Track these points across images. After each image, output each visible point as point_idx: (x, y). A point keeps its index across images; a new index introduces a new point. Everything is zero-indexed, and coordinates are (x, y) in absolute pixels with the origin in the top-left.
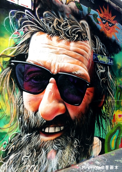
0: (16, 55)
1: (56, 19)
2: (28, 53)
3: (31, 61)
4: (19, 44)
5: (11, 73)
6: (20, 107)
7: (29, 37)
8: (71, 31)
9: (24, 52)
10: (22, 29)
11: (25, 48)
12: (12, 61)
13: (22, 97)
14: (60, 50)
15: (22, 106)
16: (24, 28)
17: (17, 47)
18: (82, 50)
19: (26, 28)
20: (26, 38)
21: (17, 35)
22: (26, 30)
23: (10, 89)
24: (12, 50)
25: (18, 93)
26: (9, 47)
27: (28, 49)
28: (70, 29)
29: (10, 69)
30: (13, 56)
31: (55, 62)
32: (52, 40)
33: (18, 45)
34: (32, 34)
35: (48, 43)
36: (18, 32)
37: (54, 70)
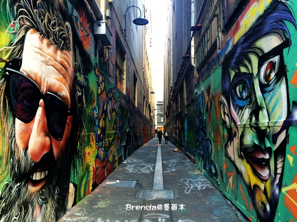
0: (11, 59)
1: (47, 14)
2: (22, 59)
3: (24, 70)
4: (14, 43)
5: (5, 88)
6: (12, 142)
7: (23, 34)
8: (59, 34)
9: (18, 56)
10: (17, 21)
11: (19, 50)
12: (7, 69)
13: (14, 127)
14: (49, 59)
15: (14, 141)
16: (19, 20)
17: (12, 48)
18: (66, 63)
19: (21, 20)
20: (21, 36)
21: (13, 28)
22: (22, 22)
23: (4, 114)
24: (7, 51)
25: (11, 119)
26: (5, 46)
27: (22, 52)
28: (58, 31)
29: (5, 80)
30: (8, 61)
31: (45, 77)
32: (43, 43)
33: (13, 45)
34: (27, 30)
35: (39, 47)
36: (14, 23)
37: (44, 88)
